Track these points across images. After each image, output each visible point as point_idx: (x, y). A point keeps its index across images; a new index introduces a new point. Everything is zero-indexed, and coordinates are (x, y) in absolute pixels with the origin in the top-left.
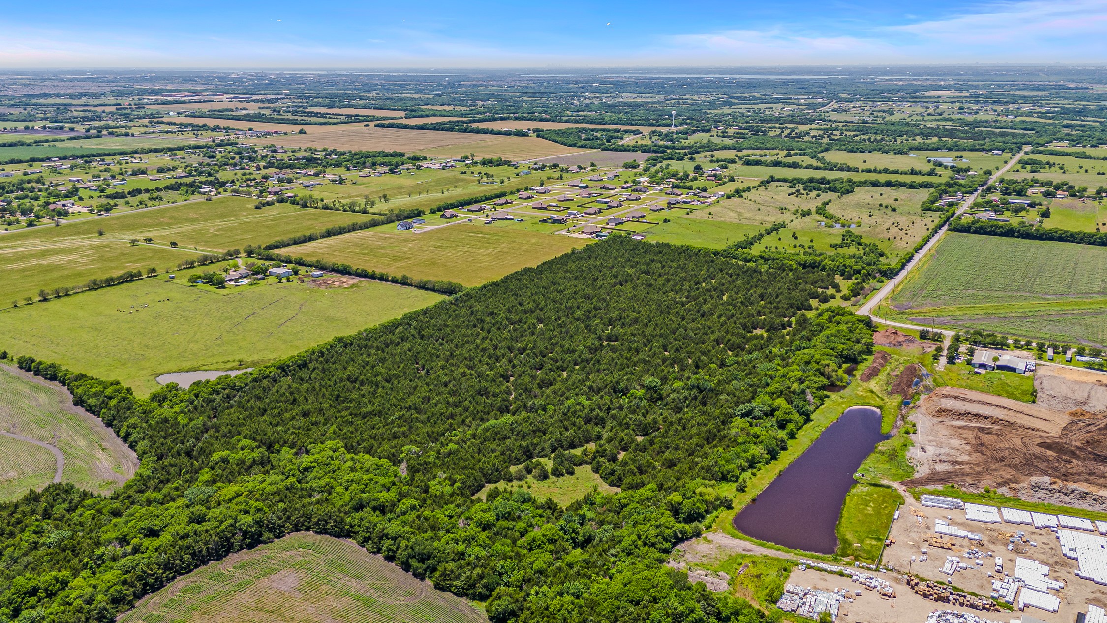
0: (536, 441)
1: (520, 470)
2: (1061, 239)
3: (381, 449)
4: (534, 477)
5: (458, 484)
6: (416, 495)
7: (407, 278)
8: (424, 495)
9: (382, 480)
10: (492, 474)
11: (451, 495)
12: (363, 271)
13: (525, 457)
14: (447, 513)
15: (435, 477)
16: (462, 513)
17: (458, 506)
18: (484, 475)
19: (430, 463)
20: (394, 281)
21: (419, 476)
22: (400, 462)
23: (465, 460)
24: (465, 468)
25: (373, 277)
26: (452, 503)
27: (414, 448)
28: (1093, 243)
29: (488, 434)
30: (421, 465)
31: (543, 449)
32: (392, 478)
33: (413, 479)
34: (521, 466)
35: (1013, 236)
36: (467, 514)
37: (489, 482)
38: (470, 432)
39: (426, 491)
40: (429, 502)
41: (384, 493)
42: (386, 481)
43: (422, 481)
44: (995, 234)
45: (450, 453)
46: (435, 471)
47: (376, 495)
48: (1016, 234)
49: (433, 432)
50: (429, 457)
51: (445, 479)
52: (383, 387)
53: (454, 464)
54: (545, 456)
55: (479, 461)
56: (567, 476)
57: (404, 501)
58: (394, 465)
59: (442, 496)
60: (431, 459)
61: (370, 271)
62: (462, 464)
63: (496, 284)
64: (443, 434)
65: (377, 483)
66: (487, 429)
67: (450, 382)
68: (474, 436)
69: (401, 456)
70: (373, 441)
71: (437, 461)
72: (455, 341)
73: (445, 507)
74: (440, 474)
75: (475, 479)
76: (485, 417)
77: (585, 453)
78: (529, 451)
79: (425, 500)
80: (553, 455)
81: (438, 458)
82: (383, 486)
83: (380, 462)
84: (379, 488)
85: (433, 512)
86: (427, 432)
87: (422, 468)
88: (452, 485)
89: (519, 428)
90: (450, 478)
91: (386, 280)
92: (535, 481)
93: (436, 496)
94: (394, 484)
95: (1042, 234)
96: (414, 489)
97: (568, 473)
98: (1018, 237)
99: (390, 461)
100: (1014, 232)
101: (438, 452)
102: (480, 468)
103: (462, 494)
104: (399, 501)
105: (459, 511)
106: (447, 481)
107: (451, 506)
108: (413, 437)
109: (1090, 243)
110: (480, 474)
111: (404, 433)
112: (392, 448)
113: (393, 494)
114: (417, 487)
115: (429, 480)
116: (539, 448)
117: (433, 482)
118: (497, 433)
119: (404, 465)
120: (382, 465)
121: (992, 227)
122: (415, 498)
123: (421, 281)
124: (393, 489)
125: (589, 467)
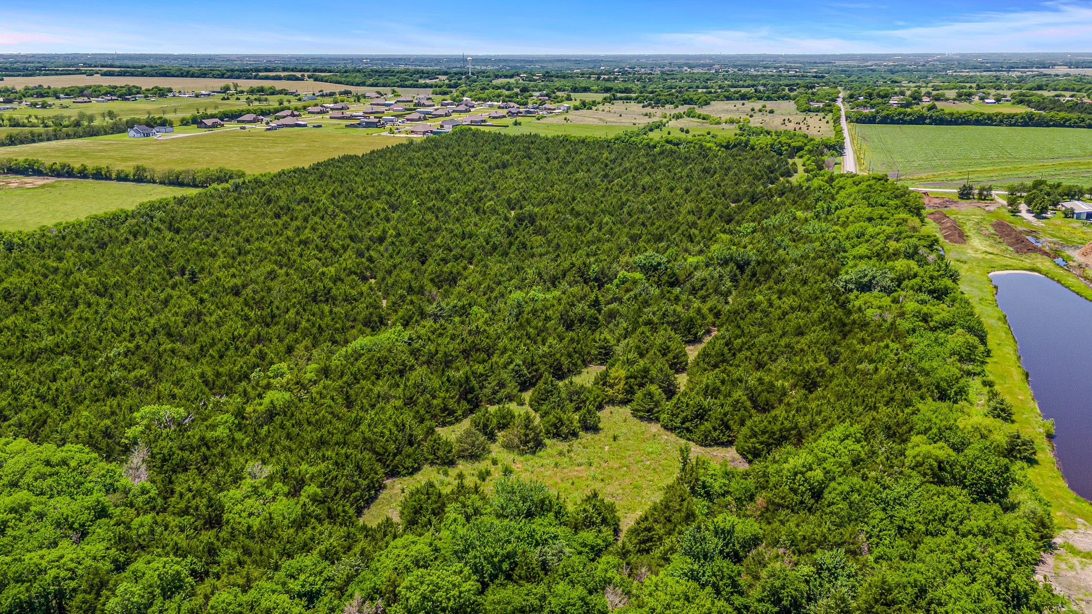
0: (480, 369)
1: (468, 433)
2: (978, 122)
3: (72, 421)
4: (508, 446)
5: (312, 489)
6: (181, 540)
7: (144, 170)
8: (207, 536)
9: (62, 506)
10: (399, 451)
11: (300, 524)
12: (63, 166)
13: (465, 405)
14: (295, 586)
15: (237, 479)
16: (349, 579)
17: (330, 556)
18: (380, 457)
19: (217, 441)
20: (122, 178)
21: (183, 482)
22: (127, 450)
23: (319, 425)
24: (322, 443)
25: (83, 174)
26: (306, 548)
27: (168, 411)
28: (1014, 125)
29: (360, 363)
30: (192, 449)
31: (501, 385)
32: (98, 495)
33: (167, 492)
34: (466, 424)
35: (924, 123)
36: (369, 580)
37: (393, 473)
38: (313, 366)
39: (214, 521)
40: (228, 556)
41: (67, 550)
42: (75, 506)
43: (199, 493)
44: (904, 122)
45: (271, 414)
46: (236, 460)
47: (32, 558)
48: (928, 121)
49: (218, 375)
50: (213, 427)
51: (271, 478)
52: (89, 305)
53: (289, 437)
54: (510, 398)
55: (357, 423)
56: (587, 437)
57: (139, 565)
58: (109, 458)
59: (269, 532)
60: (221, 432)
61: (77, 166)
62: (311, 435)
63: (303, 170)
64: (246, 377)
65: (41, 516)
66: (357, 355)
67: (244, 286)
68: (325, 372)
69: (130, 432)
70: (46, 407)
71: (239, 435)
72: (245, 233)
73: (287, 564)
74: (253, 466)
75: (359, 467)
76: (337, 337)
77: (603, 380)
78: (472, 390)
79: (212, 551)
80: (527, 396)
81: (240, 427)
82: (63, 524)
83: (56, 454)
84: (47, 531)
85: (245, 589)
86: (202, 375)
87: (195, 456)
88: (295, 493)
89: (432, 347)
90: (285, 476)
91: (108, 178)
92: (513, 456)
93: (249, 533)
94: (101, 513)
95: (957, 118)
96: (174, 521)
97: (587, 428)
98: (930, 124)
99: (95, 447)
100: (926, 118)
101: (240, 414)
102: (365, 440)
103: (332, 516)
104: (119, 567)
105: (340, 570)
106: (278, 485)
107: (308, 560)
108: (164, 387)
109: (1011, 125)
110: (367, 455)
111: (139, 383)
112: (103, 416)
113: (98, 548)
114: (185, 512)
115: (219, 487)
116: (492, 384)
117: (235, 493)
118: (382, 362)
119: (137, 458)
120: (64, 462)
121: (899, 114)
122: (177, 550)
123: (170, 172)
124: (101, 530)
125: (627, 410)
